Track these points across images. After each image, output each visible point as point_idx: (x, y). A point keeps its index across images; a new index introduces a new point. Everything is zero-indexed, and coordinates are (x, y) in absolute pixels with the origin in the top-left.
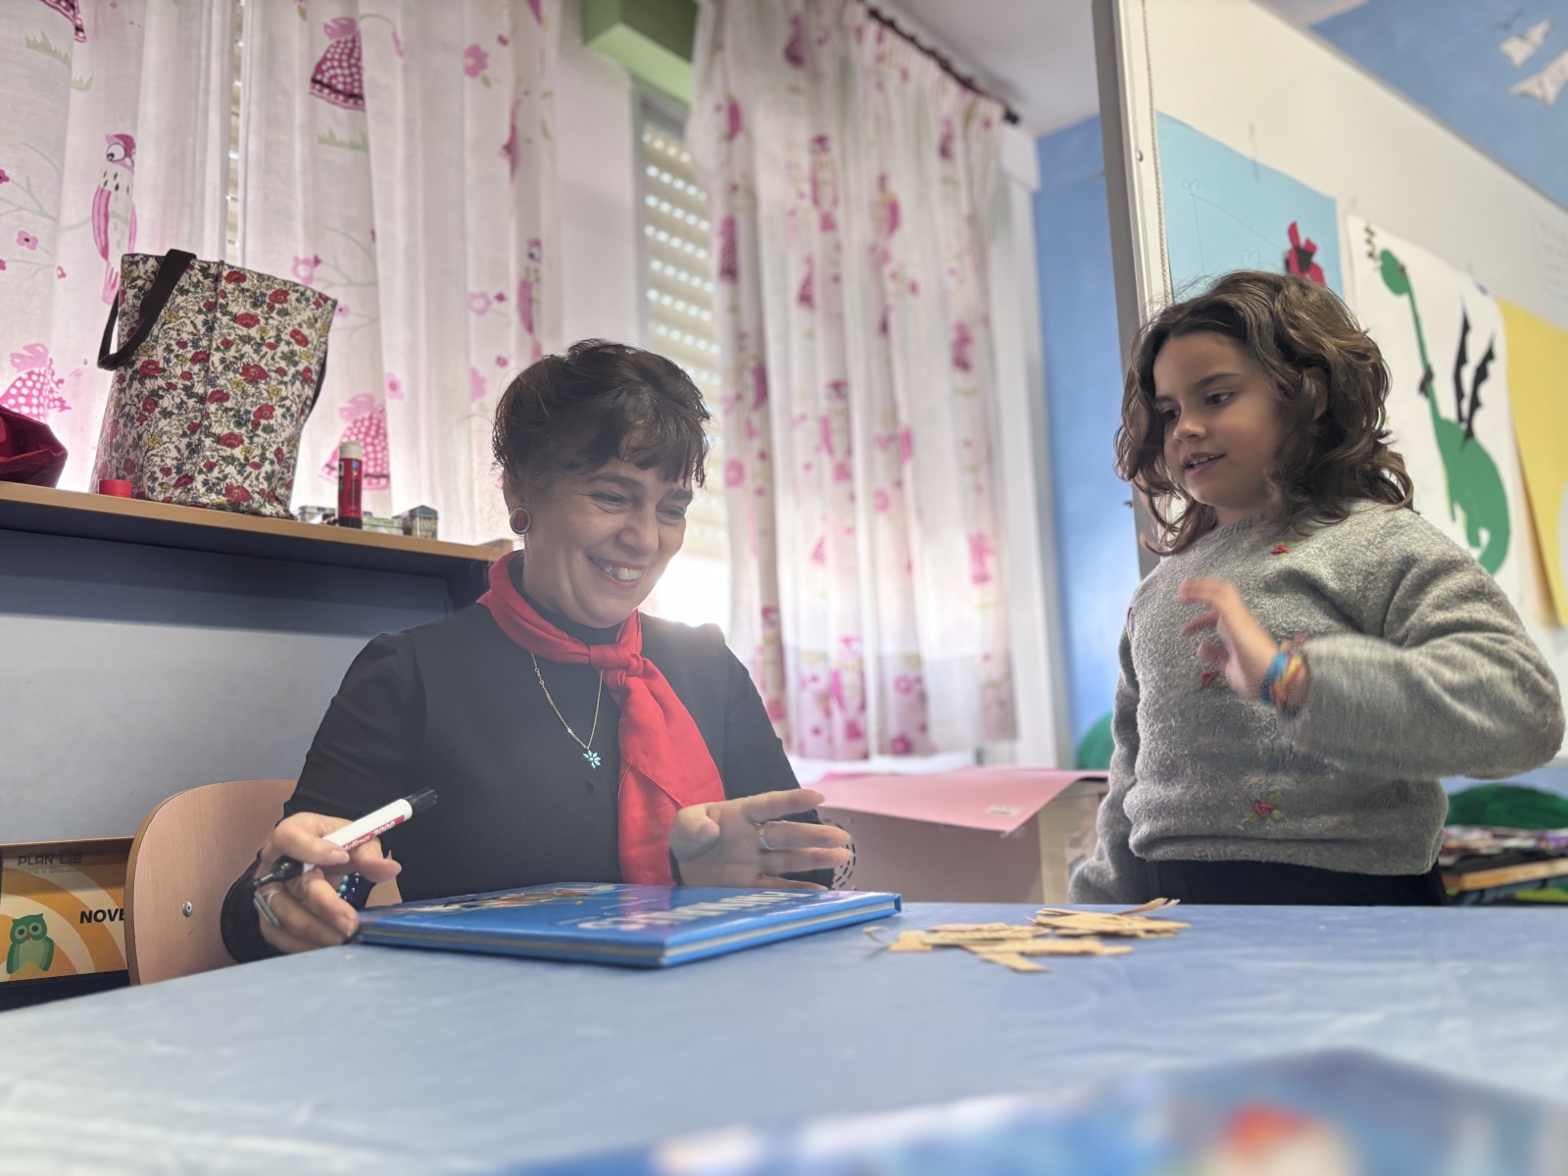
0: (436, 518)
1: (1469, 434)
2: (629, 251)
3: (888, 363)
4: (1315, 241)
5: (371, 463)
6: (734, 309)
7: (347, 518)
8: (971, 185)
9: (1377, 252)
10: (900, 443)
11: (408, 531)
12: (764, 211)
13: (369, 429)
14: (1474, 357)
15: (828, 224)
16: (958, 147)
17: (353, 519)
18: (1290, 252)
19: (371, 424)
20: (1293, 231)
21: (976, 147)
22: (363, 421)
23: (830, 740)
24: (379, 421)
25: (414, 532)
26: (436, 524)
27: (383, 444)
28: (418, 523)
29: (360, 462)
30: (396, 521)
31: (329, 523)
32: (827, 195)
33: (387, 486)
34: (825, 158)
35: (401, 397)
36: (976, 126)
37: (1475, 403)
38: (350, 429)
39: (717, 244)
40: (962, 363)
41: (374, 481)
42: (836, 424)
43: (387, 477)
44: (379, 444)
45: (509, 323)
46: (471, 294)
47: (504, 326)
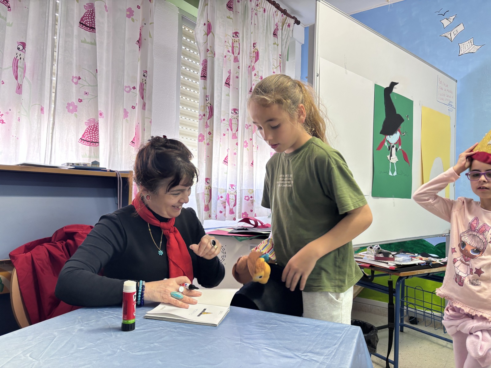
5: (94, 139)
6: (205, 88)
8: (282, 45)
12: (217, 57)
15: (236, 60)
16: (279, 33)
19: (94, 127)
21: (285, 33)
22: (91, 126)
23: (225, 214)
24: (97, 126)
32: (236, 51)
34: (237, 39)
35: (103, 117)
36: (285, 26)
38: (87, 128)
39: (200, 68)
41: (94, 144)
42: (234, 121)
43: (98, 143)
44: (96, 133)
45: (136, 95)
46: (125, 86)
47: (135, 96)
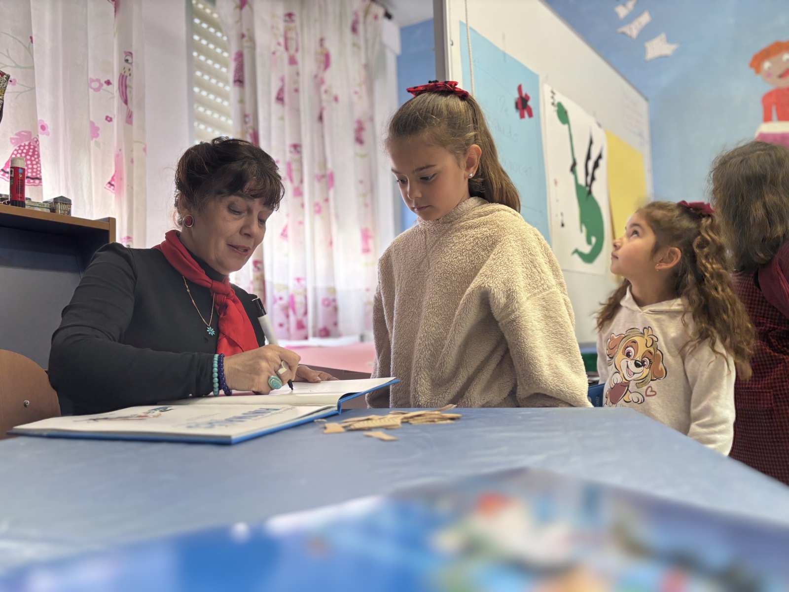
0: (70, 204)
1: (590, 192)
2: (183, 64)
3: (323, 137)
4: (529, 94)
5: (30, 171)
6: (242, 101)
7: (16, 201)
8: (367, 49)
9: (556, 103)
10: (327, 179)
11: (53, 210)
12: (258, 50)
13: (28, 151)
14: (594, 156)
15: (293, 61)
16: (361, 28)
17: (19, 202)
18: (518, 99)
19: (30, 148)
20: (520, 88)
21: (370, 29)
22: (25, 145)
23: (288, 330)
24: (35, 147)
25: (57, 211)
26: (70, 207)
27: (37, 160)
28: (59, 206)
29: (24, 170)
30: (46, 204)
31: (4, 203)
32: (292, 46)
33: (40, 184)
34: (292, 25)
35: (48, 134)
36: (370, 18)
37: (593, 179)
38: (16, 150)
39: (233, 65)
40: (359, 140)
41: (32, 181)
42: (294, 166)
43: (40, 179)
44: (35, 160)
45: (113, 97)
46: (91, 79)
47: (110, 98)
